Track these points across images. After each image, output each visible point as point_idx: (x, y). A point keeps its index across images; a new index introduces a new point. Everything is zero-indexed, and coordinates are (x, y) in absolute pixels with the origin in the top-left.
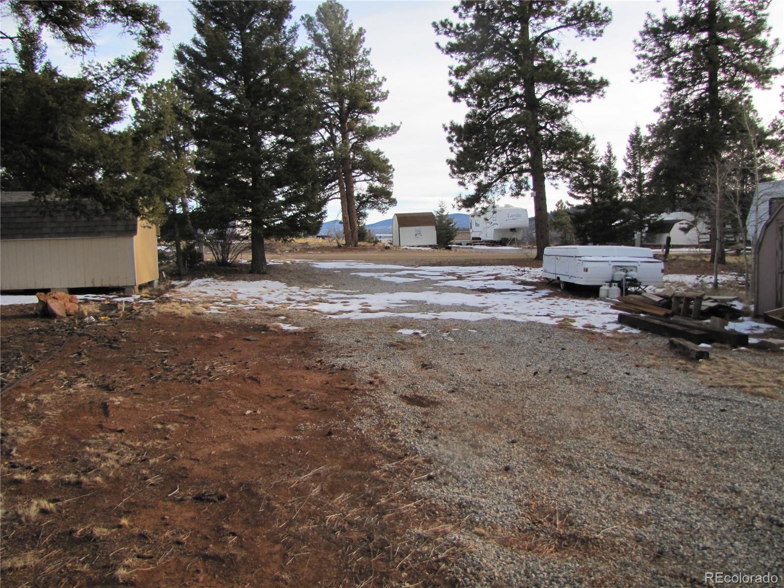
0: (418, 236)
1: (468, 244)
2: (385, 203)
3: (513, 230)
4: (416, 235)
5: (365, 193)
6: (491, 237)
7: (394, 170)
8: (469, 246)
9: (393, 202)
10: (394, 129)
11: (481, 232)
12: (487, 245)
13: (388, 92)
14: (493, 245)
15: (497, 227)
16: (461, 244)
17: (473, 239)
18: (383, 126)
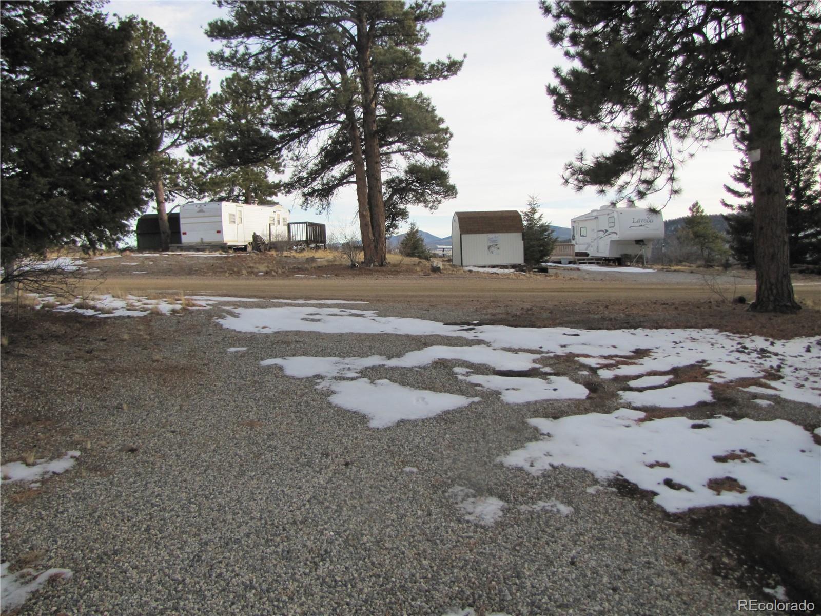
0: (492, 249)
1: (570, 263)
2: (437, 193)
3: (639, 242)
4: (489, 247)
5: (402, 175)
6: (605, 252)
7: (451, 135)
8: (572, 266)
9: (450, 191)
10: (453, 67)
11: (589, 244)
12: (598, 264)
13: (443, 5)
14: (607, 266)
15: (615, 237)
16: (560, 263)
17: (577, 254)
18: (434, 62)
